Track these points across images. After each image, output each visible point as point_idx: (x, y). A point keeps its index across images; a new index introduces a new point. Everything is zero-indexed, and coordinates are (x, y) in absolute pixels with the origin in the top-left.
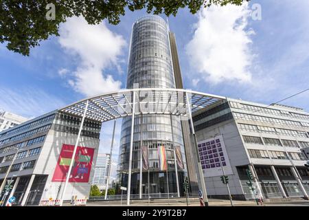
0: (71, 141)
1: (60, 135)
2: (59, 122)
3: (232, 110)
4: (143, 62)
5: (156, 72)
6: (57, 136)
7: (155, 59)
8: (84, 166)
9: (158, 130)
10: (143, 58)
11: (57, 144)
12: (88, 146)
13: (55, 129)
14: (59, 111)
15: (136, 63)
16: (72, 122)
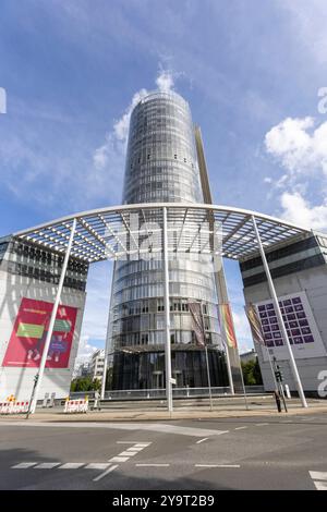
0: (38, 293)
1: (17, 282)
2: (15, 257)
3: (322, 250)
4: (154, 168)
5: (176, 185)
6: (13, 283)
7: (174, 164)
8: (60, 338)
9: (182, 281)
10: (155, 160)
11: (14, 298)
12: (67, 304)
13: (9, 270)
14: (16, 238)
15: (142, 168)
16: (38, 260)
